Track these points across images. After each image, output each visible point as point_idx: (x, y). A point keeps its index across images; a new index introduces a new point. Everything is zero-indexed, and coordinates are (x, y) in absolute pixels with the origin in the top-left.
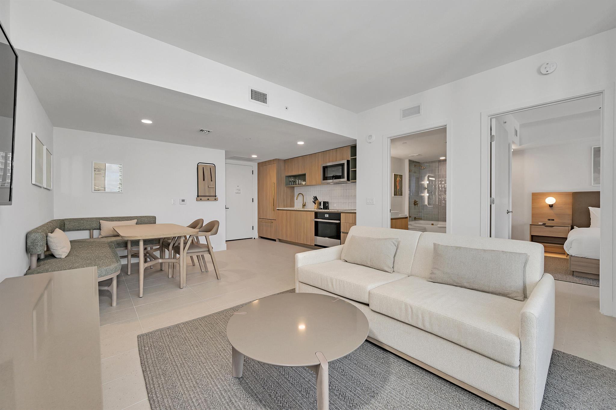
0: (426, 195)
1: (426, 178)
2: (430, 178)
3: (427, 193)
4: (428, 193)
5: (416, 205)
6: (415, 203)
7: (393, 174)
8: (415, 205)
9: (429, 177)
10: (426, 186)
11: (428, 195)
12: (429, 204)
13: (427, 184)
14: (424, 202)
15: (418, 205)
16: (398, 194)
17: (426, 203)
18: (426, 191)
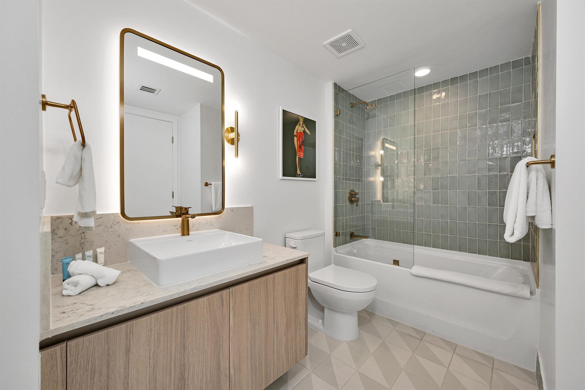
0: (379, 179)
1: (379, 144)
2: (387, 145)
3: (381, 175)
4: (383, 174)
5: (355, 203)
6: (353, 198)
7: (280, 107)
8: (351, 202)
9: (384, 141)
10: (379, 161)
11: (382, 179)
12: (385, 199)
13: (381, 155)
14: (374, 194)
15: (359, 203)
16: (299, 172)
17: (379, 196)
18: (379, 171)
